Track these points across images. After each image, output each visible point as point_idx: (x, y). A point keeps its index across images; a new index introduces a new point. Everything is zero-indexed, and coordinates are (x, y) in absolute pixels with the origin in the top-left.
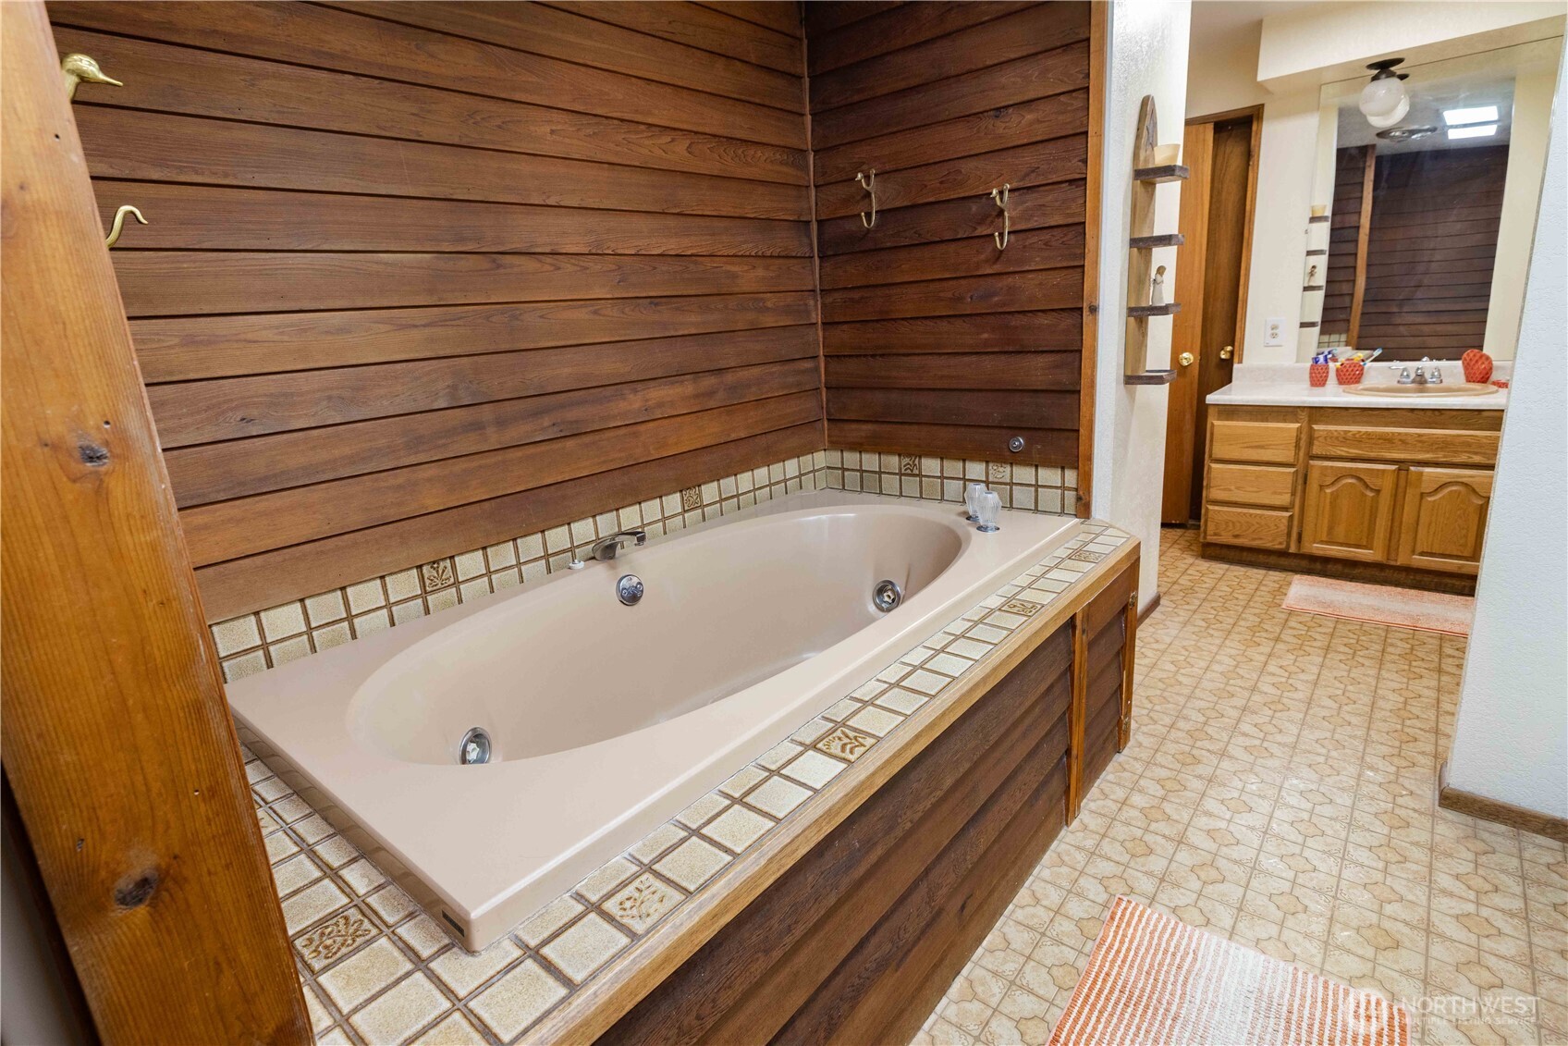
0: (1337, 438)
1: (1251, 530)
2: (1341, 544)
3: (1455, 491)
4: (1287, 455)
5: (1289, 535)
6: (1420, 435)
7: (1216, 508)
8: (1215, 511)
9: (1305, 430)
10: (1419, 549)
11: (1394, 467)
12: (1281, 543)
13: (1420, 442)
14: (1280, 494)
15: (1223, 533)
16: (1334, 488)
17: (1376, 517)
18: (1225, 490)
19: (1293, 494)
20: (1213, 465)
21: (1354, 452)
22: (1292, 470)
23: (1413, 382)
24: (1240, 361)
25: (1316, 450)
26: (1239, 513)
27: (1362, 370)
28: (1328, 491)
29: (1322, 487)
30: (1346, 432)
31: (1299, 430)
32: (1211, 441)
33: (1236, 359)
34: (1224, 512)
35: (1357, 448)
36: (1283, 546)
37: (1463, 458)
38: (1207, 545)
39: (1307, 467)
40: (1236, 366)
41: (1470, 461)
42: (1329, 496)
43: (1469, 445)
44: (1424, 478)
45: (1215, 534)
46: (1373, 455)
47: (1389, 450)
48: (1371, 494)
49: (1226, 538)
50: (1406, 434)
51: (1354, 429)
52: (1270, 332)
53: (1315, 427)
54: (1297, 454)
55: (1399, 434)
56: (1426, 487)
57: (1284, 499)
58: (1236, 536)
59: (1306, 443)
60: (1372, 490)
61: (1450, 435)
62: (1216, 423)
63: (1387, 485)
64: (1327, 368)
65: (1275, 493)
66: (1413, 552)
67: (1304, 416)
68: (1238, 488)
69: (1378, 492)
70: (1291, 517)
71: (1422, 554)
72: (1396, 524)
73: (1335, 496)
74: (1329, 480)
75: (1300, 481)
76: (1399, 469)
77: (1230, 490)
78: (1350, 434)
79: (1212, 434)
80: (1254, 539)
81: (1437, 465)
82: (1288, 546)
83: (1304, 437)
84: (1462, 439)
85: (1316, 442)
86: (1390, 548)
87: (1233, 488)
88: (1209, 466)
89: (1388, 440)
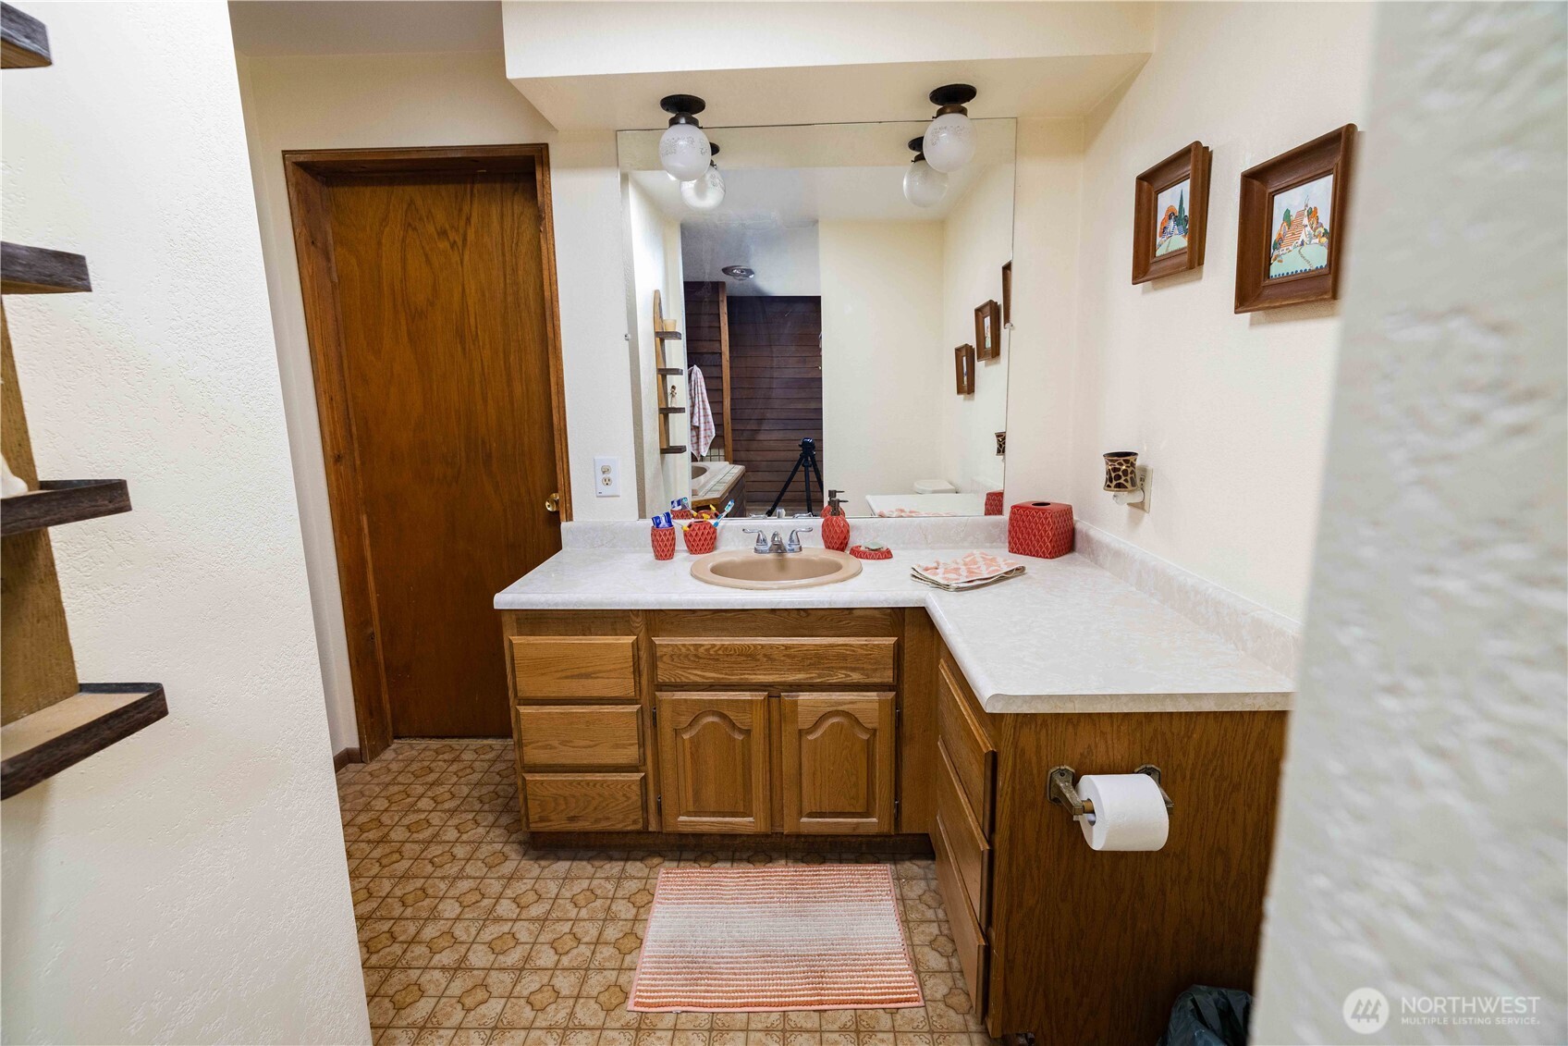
0: (687, 656)
1: (592, 808)
2: (714, 814)
3: (838, 723)
4: (625, 686)
5: (645, 808)
6: (787, 647)
7: (538, 777)
8: (536, 782)
9: (643, 645)
10: (807, 810)
11: (760, 696)
12: (635, 822)
13: (788, 656)
14: (624, 746)
15: (553, 816)
16: (693, 732)
17: (750, 768)
18: (545, 747)
19: (642, 745)
20: (523, 710)
21: (712, 675)
22: (635, 708)
23: (771, 550)
24: (570, 518)
25: (662, 677)
26: (571, 783)
27: (715, 532)
28: (686, 736)
29: (677, 732)
30: (697, 646)
31: (636, 645)
32: (513, 671)
33: (563, 516)
34: (550, 782)
35: (714, 671)
36: (639, 826)
37: (839, 677)
38: (535, 835)
39: (655, 703)
40: (564, 525)
41: (848, 680)
42: (687, 745)
43: (845, 658)
44: (800, 709)
45: (542, 820)
46: (735, 678)
47: (753, 670)
48: (739, 737)
49: (557, 824)
50: (771, 646)
51: (706, 641)
52: (600, 476)
53: (657, 640)
54: (638, 684)
55: (763, 646)
56: (805, 721)
57: (630, 754)
58: (572, 819)
59: (644, 663)
60: (741, 731)
61: (820, 646)
62: (516, 640)
63: (756, 721)
64: (673, 532)
65: (617, 746)
66: (801, 814)
67: (638, 622)
68: (564, 743)
69: (748, 732)
70: (644, 778)
71: (811, 815)
72: (776, 774)
73: (695, 742)
74: (685, 720)
75: (648, 722)
76: (769, 696)
77: (552, 747)
78: (702, 650)
79: (513, 659)
80: (598, 821)
81: (812, 687)
82: (646, 823)
83: (644, 655)
84: (837, 650)
85: (660, 664)
86: (773, 813)
87: (556, 743)
88: (517, 711)
89: (750, 655)
